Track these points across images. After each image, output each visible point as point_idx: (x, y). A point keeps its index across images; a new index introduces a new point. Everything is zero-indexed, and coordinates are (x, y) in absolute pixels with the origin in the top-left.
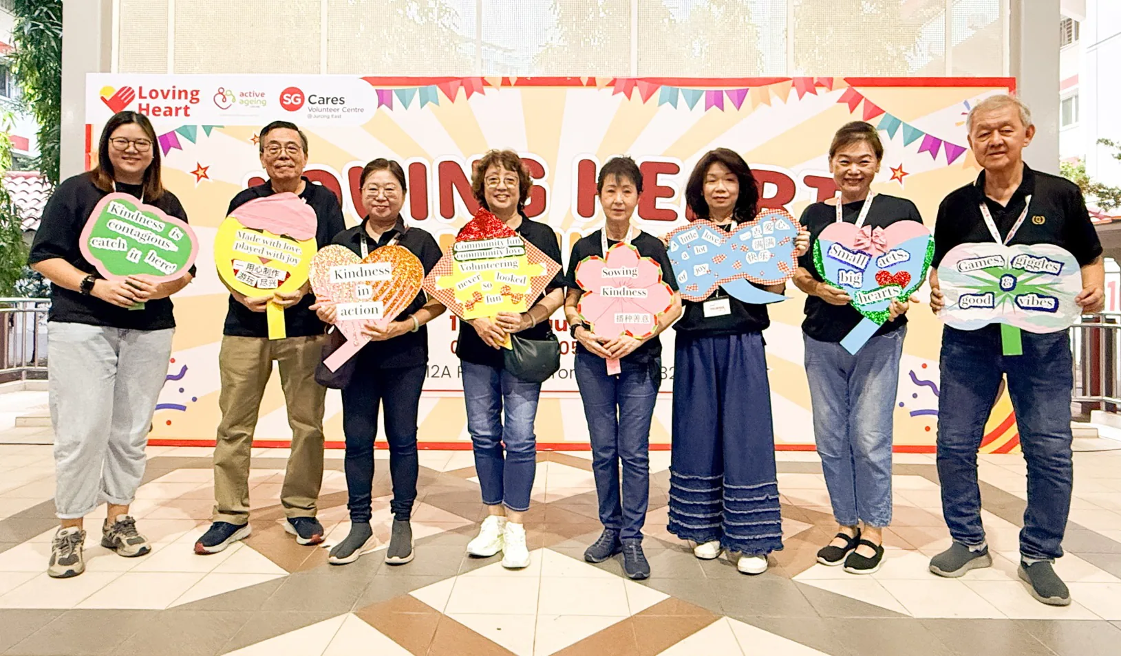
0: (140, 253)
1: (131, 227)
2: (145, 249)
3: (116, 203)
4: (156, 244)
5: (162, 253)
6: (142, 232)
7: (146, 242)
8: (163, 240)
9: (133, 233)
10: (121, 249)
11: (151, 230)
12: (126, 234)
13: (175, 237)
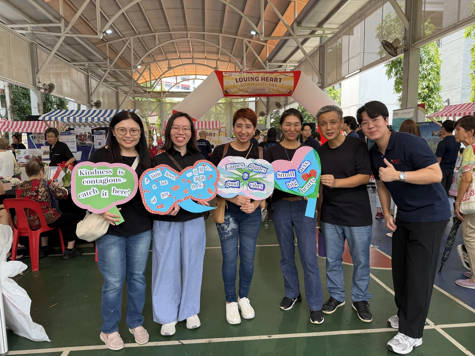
0: (107, 191)
1: (95, 179)
2: (109, 188)
3: (81, 170)
4: (113, 182)
5: (118, 186)
6: (102, 179)
7: (107, 184)
8: (115, 178)
9: (98, 181)
10: (96, 194)
11: (106, 176)
12: (95, 184)
13: (121, 174)
